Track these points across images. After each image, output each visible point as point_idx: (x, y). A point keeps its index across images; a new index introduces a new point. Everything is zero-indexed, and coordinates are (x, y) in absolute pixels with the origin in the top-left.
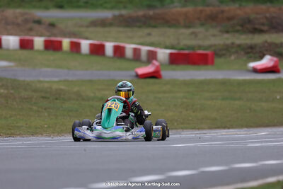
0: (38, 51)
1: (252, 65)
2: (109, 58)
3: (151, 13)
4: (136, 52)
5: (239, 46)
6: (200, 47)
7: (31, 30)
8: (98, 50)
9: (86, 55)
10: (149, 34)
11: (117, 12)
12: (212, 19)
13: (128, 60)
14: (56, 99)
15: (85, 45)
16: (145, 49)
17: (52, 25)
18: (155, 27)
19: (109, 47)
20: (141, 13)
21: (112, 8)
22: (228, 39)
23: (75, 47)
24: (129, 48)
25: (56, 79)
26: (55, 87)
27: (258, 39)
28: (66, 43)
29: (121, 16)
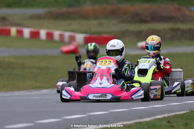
1: (142, 44)
2: (43, 41)
3: (71, 10)
4: (62, 36)
5: (132, 32)
6: (105, 33)
8: (35, 35)
9: (27, 39)
10: (70, 24)
11: (47, 10)
12: (113, 14)
13: (56, 42)
15: (27, 32)
16: (67, 34)
17: (4, 19)
18: (74, 19)
19: (43, 33)
20: (64, 10)
21: (44, 7)
22: (123, 27)
23: (20, 33)
24: (57, 34)
27: (144, 27)
28: (13, 31)
29: (51, 12)
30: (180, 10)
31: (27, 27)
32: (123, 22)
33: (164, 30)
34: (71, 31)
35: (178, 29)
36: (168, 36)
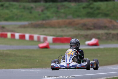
1: (87, 42)
2: (27, 41)
4: (39, 38)
5: (82, 35)
6: (65, 36)
8: (22, 37)
9: (17, 40)
10: (44, 31)
11: (30, 22)
12: (70, 25)
13: (35, 41)
15: (17, 35)
16: (42, 37)
17: (3, 28)
18: (46, 28)
19: (27, 36)
20: (40, 22)
21: (28, 20)
22: (77, 32)
23: (13, 36)
24: (36, 37)
25: (5, 49)
27: (90, 32)
28: (9, 35)
29: (32, 23)
30: (111, 22)
31: (18, 32)
32: (76, 29)
33: (102, 34)
34: (45, 35)
35: (110, 33)
36: (104, 38)
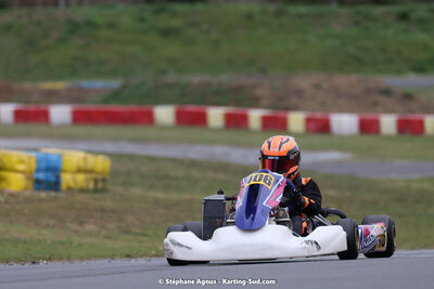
0: (389, 138)
7: (375, 104)
14: (418, 202)
26: (415, 186)
